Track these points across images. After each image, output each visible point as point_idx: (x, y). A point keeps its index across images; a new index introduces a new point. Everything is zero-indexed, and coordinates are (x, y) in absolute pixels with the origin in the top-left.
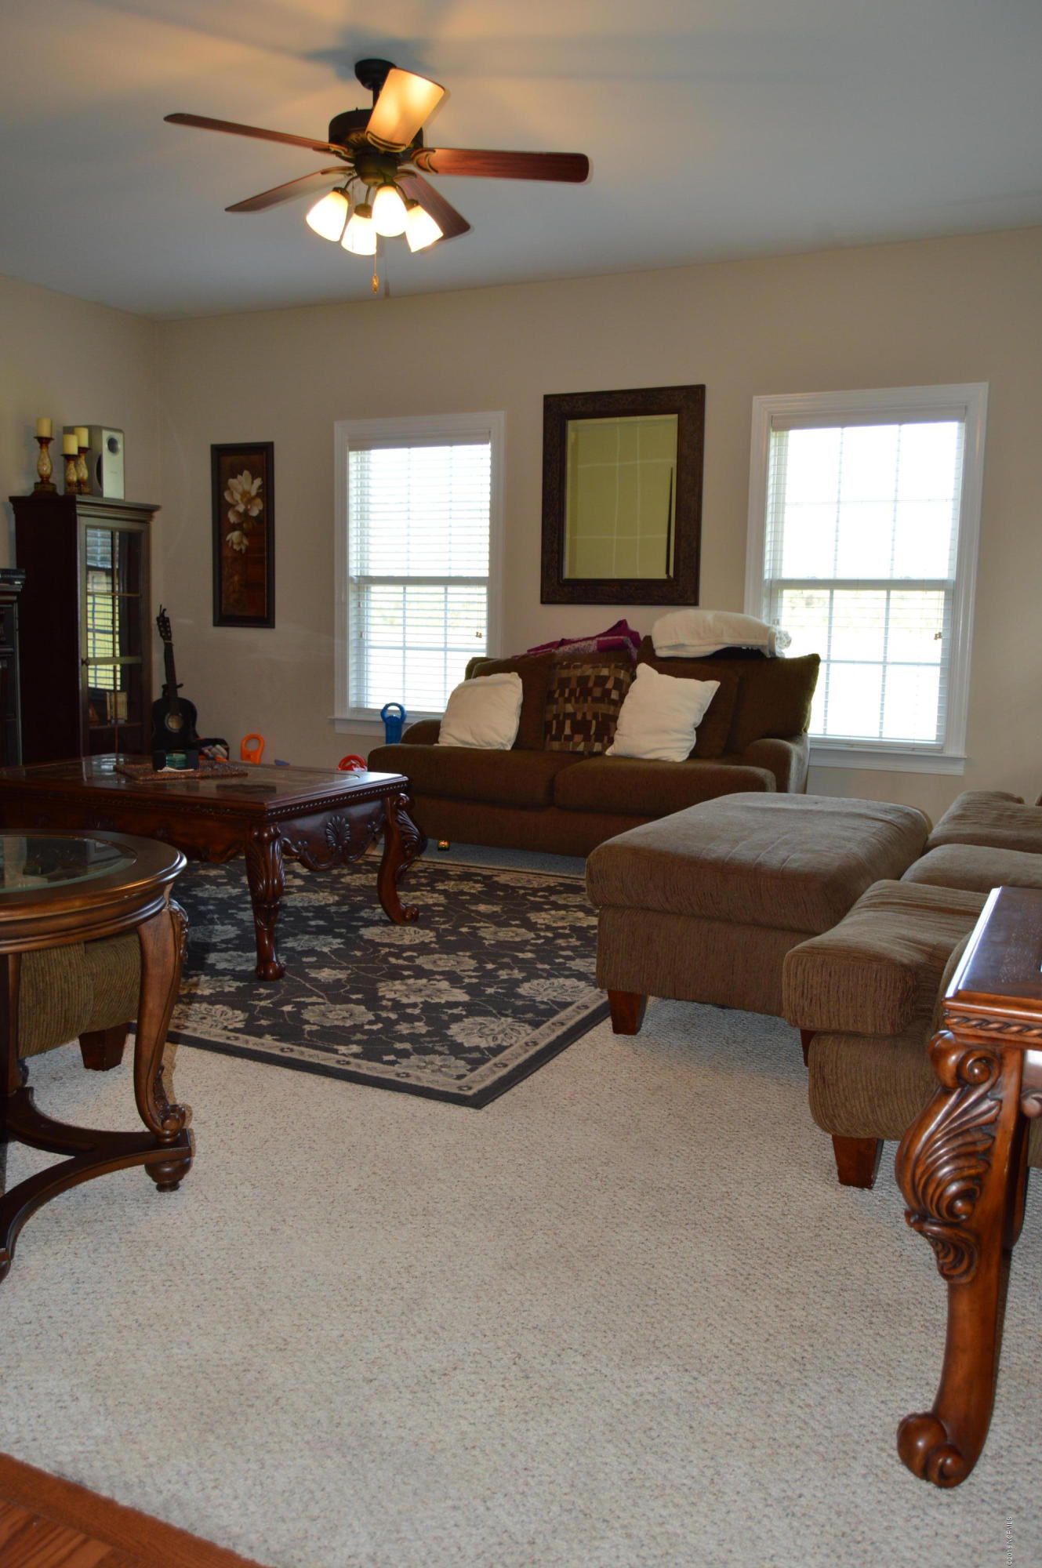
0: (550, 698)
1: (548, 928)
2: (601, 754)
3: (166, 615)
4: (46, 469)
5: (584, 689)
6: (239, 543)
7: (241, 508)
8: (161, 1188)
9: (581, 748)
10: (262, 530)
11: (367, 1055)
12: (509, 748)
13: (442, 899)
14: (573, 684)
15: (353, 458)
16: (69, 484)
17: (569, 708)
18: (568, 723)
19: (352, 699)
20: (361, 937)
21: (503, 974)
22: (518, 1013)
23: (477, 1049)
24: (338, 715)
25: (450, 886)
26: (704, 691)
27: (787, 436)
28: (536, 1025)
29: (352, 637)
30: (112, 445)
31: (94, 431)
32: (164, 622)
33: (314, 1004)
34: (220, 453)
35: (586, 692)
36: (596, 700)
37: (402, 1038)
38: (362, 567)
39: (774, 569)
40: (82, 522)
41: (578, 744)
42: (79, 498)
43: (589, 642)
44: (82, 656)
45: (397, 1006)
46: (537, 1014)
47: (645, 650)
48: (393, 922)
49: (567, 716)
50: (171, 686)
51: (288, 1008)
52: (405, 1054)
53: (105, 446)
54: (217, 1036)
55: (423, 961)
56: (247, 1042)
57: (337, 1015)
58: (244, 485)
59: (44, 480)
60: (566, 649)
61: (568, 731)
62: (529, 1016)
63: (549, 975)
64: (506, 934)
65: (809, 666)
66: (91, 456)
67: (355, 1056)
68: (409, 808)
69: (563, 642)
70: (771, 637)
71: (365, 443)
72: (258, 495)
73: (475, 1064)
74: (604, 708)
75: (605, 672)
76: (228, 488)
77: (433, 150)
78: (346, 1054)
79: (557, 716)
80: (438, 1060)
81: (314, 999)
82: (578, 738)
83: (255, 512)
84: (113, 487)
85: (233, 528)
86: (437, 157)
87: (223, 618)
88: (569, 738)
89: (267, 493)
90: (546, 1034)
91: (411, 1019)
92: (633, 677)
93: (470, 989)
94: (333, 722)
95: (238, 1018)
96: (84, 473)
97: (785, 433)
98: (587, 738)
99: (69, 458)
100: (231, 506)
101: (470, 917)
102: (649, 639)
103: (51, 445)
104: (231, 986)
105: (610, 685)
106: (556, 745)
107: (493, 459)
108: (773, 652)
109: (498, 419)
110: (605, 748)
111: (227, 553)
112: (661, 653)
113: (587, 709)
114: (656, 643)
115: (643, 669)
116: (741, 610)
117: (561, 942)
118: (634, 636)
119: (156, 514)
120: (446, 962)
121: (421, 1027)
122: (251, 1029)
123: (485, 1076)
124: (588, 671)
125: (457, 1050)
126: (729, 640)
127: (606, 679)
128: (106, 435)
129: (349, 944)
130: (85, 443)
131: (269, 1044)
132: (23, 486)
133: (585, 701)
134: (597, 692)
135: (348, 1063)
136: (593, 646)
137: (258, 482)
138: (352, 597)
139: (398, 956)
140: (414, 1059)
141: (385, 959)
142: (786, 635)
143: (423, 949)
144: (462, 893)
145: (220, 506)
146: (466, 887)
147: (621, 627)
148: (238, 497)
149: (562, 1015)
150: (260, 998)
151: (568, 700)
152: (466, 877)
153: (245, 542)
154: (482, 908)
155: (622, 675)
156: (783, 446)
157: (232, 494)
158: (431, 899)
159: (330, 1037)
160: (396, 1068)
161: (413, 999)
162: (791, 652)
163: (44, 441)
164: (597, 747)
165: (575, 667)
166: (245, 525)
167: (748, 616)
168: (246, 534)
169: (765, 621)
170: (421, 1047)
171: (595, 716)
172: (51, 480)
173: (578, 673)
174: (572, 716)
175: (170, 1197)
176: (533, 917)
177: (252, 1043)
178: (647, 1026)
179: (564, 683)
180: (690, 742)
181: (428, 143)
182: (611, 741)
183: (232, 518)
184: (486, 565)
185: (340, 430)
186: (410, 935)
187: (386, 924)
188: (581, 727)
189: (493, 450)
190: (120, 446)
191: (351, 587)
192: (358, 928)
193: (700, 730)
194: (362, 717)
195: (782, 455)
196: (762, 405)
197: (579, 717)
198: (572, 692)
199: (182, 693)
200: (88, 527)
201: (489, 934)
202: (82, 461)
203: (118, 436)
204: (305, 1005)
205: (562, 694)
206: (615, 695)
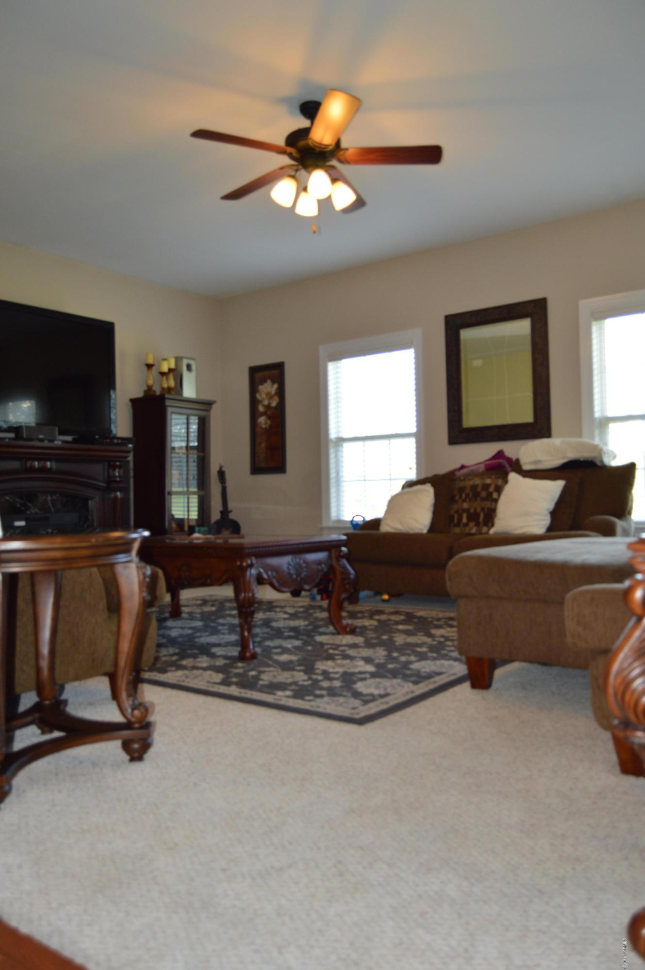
0: (453, 500)
1: (442, 636)
2: (487, 533)
3: (223, 469)
4: (150, 382)
5: (475, 493)
6: (266, 423)
7: (266, 402)
8: (132, 759)
9: (474, 530)
10: (278, 415)
11: (295, 697)
12: (425, 531)
13: (375, 623)
14: (468, 490)
15: (331, 367)
16: (163, 389)
17: (466, 505)
18: (465, 516)
19: (334, 515)
20: (315, 641)
21: (403, 659)
22: (406, 678)
23: (372, 695)
24: (325, 524)
25: (383, 617)
26: (555, 487)
27: (604, 323)
28: (416, 683)
29: (333, 475)
30: (189, 367)
31: (178, 360)
32: (221, 474)
33: (269, 671)
34: (254, 371)
35: (476, 495)
36: (483, 499)
37: (322, 688)
38: (338, 432)
39: (602, 410)
40: (169, 410)
41: (471, 529)
42: (167, 396)
43: (479, 465)
44: (167, 490)
45: (325, 674)
46: (419, 678)
47: (516, 467)
48: (339, 633)
49: (464, 511)
50: (225, 512)
51: (253, 673)
52: (321, 696)
53: (185, 368)
54: (202, 685)
55: (351, 652)
56: (219, 688)
57: (284, 677)
58: (268, 388)
59: (150, 388)
60: (464, 471)
61: (465, 520)
62: (413, 679)
63: (435, 659)
64: (411, 640)
65: (629, 470)
66: (176, 373)
67: (288, 697)
68: (347, 557)
69: (463, 467)
70: (600, 452)
71: (337, 357)
72: (276, 394)
73: (366, 702)
74: (487, 504)
75: (488, 481)
76: (258, 391)
77: (347, 149)
78: (282, 697)
79: (457, 512)
80: (341, 700)
81: (272, 669)
82: (472, 524)
83: (274, 404)
84: (189, 391)
85: (262, 414)
86: (350, 154)
87: (256, 469)
88: (466, 525)
89: (281, 393)
90: (422, 688)
91: (331, 679)
92: (506, 482)
93: (378, 666)
94: (322, 529)
95: (219, 677)
96: (172, 383)
97: (602, 321)
98: (478, 524)
99: (163, 374)
100: (260, 402)
101: (390, 631)
102: (518, 461)
103: (154, 368)
104: (220, 662)
105: (492, 489)
106: (457, 530)
107: (416, 358)
108: (602, 461)
109: (416, 333)
110: (489, 529)
111: (258, 430)
112: (526, 467)
113: (478, 505)
114: (523, 461)
115: (513, 477)
116: (580, 436)
117: (449, 643)
118: (509, 460)
119: (214, 406)
120: (366, 652)
121: (337, 684)
122: (226, 683)
123: (373, 708)
124: (477, 481)
125: (357, 695)
126: (571, 455)
127: (488, 486)
128: (185, 362)
129: (306, 643)
130: (173, 366)
131: (234, 690)
132: (139, 394)
133: (476, 500)
134: (484, 494)
135: (280, 700)
136: (482, 468)
137: (276, 386)
138: (332, 451)
139: (334, 649)
140: (326, 699)
141: (327, 651)
142: (612, 452)
143: (354, 646)
144: (390, 620)
145: (254, 402)
146: (393, 617)
147: (500, 454)
148: (264, 396)
149: (437, 679)
150: (237, 668)
151: (464, 501)
152: (397, 613)
153: (269, 422)
154: (401, 627)
155: (500, 482)
156: (601, 329)
157: (260, 395)
158: (367, 623)
159: (273, 687)
160: (313, 703)
161: (337, 669)
162: (615, 463)
163: (149, 366)
164: (485, 529)
165: (470, 480)
166: (268, 413)
167: (586, 440)
168: (269, 417)
169: (597, 441)
170: (332, 693)
171: (483, 509)
172: (154, 388)
173: (471, 483)
174: (467, 511)
175: (137, 766)
176: (433, 631)
177: (223, 689)
178: (496, 684)
179: (462, 490)
180: (546, 521)
181: (344, 145)
182: (493, 525)
183: (261, 409)
184: (415, 424)
185: (323, 350)
186: (348, 639)
187: (333, 634)
188: (473, 517)
189: (416, 352)
190: (194, 367)
191: (331, 445)
192: (314, 636)
193: (554, 514)
194: (340, 525)
195: (601, 335)
196: (586, 305)
197: (472, 511)
198: (467, 496)
199: (232, 516)
200: (173, 413)
201: (400, 639)
202: (171, 376)
203: (192, 363)
204: (263, 672)
205: (460, 497)
206: (495, 495)
